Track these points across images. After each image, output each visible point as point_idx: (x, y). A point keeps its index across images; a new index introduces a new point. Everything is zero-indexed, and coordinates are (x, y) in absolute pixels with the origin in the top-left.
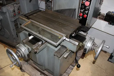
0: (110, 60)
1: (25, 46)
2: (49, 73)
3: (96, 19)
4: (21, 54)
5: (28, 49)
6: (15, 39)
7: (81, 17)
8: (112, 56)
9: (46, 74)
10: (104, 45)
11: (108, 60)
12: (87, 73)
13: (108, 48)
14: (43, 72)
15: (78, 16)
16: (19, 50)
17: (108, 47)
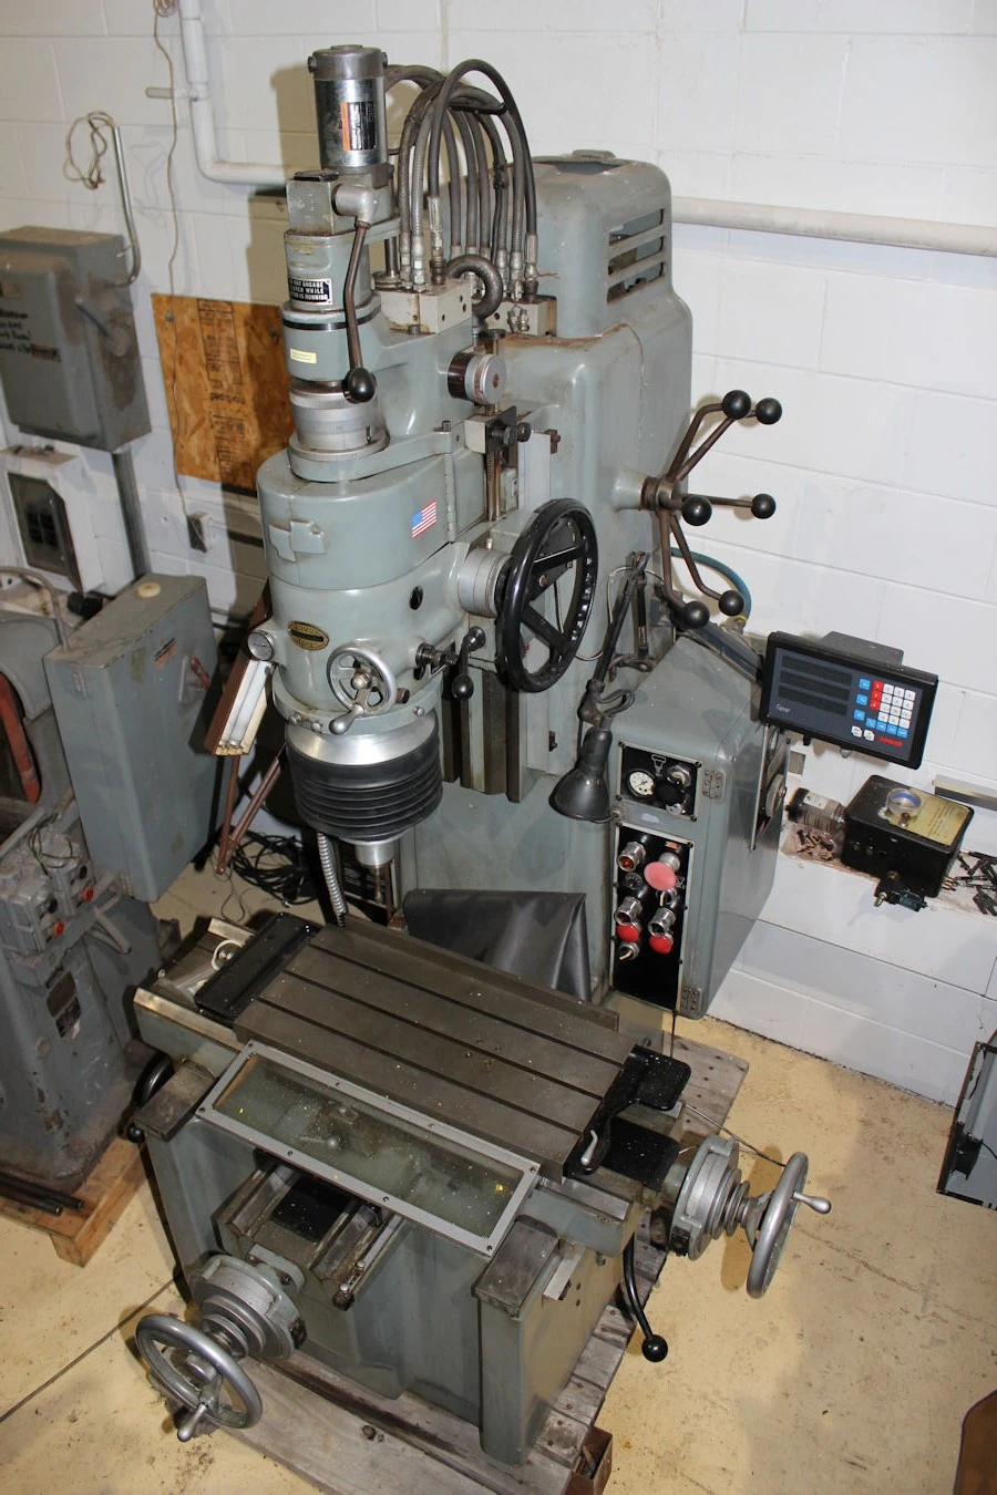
0: (956, 1179)
1: (256, 1262)
2: (435, 1405)
3: (772, 852)
4: (242, 1327)
5: (285, 1280)
6: (61, 1123)
7: (633, 947)
8: (974, 1146)
9: (414, 1420)
10: (797, 1195)
11: (941, 1187)
12: (761, 1344)
13: (827, 1212)
14: (385, 1406)
15: (607, 937)
16: (224, 1302)
17: (824, 1206)
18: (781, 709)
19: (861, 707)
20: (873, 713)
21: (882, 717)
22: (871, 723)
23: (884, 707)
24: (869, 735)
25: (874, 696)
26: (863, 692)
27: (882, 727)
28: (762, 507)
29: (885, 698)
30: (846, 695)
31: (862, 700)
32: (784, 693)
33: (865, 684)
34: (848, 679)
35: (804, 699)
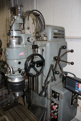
7: (53, 117)
18: (67, 86)
19: (76, 87)
20: (78, 88)
21: (79, 89)
22: (78, 89)
23: (80, 87)
24: (78, 91)
25: (78, 85)
26: (77, 85)
27: (79, 90)
28: (72, 63)
29: (80, 86)
30: (75, 85)
31: (77, 86)
32: (67, 84)
33: (77, 83)
34: (75, 83)
35: (70, 85)
